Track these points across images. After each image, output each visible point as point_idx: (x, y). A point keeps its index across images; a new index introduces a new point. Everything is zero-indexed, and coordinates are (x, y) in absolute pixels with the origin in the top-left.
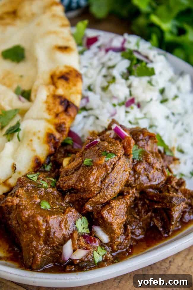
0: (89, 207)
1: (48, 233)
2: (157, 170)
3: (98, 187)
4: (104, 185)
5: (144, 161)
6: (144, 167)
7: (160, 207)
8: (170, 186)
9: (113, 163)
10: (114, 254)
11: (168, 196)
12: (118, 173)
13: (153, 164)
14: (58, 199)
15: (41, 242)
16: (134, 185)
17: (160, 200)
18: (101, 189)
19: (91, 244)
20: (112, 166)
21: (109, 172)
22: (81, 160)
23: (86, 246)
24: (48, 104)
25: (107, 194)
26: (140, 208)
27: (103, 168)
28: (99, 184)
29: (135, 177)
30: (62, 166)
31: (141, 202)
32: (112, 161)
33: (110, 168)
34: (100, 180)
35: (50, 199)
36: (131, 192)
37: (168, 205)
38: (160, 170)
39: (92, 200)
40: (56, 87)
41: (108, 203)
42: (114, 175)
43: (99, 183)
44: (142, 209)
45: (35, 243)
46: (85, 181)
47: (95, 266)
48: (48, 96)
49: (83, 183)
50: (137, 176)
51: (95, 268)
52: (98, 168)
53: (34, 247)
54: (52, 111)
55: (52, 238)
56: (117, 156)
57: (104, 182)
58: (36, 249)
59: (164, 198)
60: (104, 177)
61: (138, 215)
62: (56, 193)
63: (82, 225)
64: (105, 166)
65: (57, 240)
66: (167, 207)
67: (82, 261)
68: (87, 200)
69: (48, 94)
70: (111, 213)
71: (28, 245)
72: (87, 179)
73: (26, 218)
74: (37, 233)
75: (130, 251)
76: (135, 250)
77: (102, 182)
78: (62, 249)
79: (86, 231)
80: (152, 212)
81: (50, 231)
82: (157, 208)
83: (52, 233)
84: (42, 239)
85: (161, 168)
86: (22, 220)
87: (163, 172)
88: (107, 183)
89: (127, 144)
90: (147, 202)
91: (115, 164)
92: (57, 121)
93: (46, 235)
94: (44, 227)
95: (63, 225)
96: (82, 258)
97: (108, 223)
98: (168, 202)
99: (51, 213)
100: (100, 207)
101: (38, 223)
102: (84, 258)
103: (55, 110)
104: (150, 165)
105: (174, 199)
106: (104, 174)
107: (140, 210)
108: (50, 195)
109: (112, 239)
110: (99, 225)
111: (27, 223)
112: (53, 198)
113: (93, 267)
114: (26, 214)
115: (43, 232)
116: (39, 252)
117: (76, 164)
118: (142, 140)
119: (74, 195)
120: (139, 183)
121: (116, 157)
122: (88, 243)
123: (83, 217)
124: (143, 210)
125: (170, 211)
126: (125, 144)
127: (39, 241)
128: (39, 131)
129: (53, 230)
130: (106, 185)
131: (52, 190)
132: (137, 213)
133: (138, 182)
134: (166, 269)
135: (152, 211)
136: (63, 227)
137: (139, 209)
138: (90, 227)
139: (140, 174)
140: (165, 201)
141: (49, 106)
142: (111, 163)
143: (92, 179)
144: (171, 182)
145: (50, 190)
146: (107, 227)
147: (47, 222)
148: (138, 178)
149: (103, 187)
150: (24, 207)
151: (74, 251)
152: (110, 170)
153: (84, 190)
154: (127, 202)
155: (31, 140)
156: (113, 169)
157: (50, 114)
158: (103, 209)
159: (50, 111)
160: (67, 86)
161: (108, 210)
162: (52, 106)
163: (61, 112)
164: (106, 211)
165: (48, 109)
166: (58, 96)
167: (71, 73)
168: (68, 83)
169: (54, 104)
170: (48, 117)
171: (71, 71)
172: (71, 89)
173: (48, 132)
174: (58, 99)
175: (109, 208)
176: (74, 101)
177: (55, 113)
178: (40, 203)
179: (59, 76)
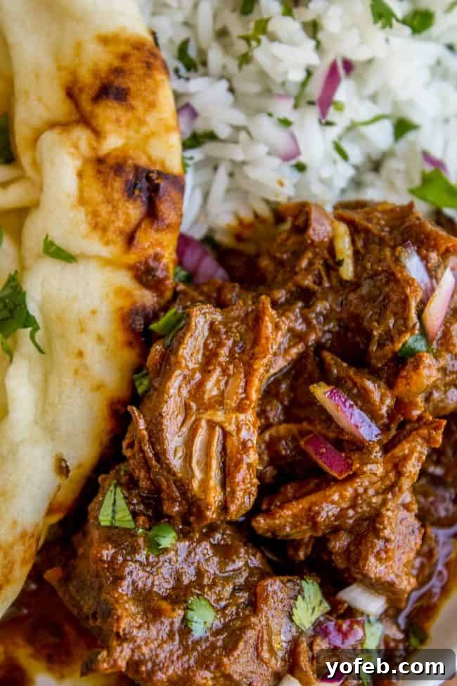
24: (90, 209)
40: (97, 133)
48: (80, 175)
54: (112, 228)
69: (78, 163)
79: (323, 609)
92: (132, 258)
103: (120, 224)
128: (94, 312)
141: (95, 214)
155: (80, 354)
157: (107, 243)
158: (364, 553)
159: (104, 230)
160: (130, 115)
161: (378, 553)
162: (104, 210)
163: (138, 225)
164: (372, 560)
165: (95, 226)
166: (111, 168)
167: (127, 66)
168: (132, 108)
169: (109, 201)
170: (105, 251)
171: (125, 57)
172: (142, 122)
173: (121, 308)
174: (115, 180)
175: (380, 544)
176: (163, 164)
177: (121, 232)
178: (185, 620)
179: (92, 92)
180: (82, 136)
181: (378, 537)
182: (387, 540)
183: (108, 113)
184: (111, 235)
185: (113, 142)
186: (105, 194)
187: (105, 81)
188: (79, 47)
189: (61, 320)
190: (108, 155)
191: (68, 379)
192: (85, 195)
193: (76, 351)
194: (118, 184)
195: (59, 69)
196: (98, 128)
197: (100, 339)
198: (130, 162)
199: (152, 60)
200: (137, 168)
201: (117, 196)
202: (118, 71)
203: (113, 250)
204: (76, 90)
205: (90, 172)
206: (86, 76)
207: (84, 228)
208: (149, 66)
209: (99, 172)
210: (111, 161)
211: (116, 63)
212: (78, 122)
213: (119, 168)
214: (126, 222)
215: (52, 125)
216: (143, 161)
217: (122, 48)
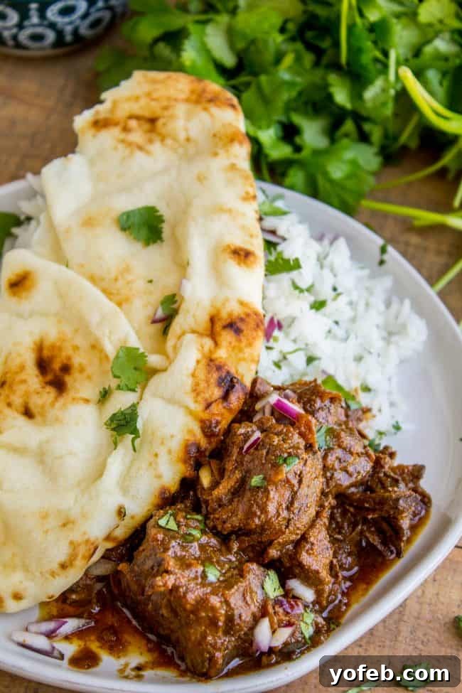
0: (274, 553)
1: (230, 619)
2: (359, 456)
3: (284, 518)
4: (294, 513)
5: (336, 447)
6: (337, 458)
7: (376, 516)
8: (382, 475)
9: (299, 472)
10: (325, 614)
11: (387, 497)
12: (308, 486)
13: (350, 448)
14: (220, 550)
15: (220, 634)
16: (327, 491)
17: (377, 507)
18: (289, 520)
19: (294, 612)
20: (297, 477)
21: (295, 489)
22: (239, 474)
23: (287, 618)
24: (196, 381)
25: (300, 526)
26: (339, 520)
27: (284, 486)
28: (285, 514)
29: (326, 477)
30: (199, 487)
31: (339, 511)
32: (296, 470)
33: (295, 482)
34: (284, 506)
35: (211, 556)
36: (326, 504)
37: (392, 513)
38: (362, 453)
39: (279, 542)
40: (217, 345)
41: (304, 538)
42: (304, 491)
43: (285, 512)
44: (343, 522)
45: (209, 638)
46: (262, 513)
47: (307, 646)
48: (198, 362)
49: (259, 517)
50: (329, 474)
51: (308, 649)
52: (276, 488)
53: (211, 644)
54: (202, 395)
55: (238, 624)
56: (302, 459)
57: (292, 509)
58: (214, 646)
59: (383, 502)
60: (290, 499)
61: (339, 533)
62: (214, 541)
63: (272, 586)
64: (288, 481)
65: (246, 625)
66: (390, 515)
67: (286, 644)
68: (270, 543)
69: (199, 356)
70: (313, 554)
71: (200, 644)
72: (264, 510)
73: (192, 605)
74: (213, 622)
75: (346, 601)
76: (353, 598)
77: (288, 508)
78: (253, 635)
79: (280, 592)
80: (363, 524)
81: (233, 615)
82: (372, 518)
83: (236, 617)
84: (221, 629)
85: (363, 451)
86: (185, 610)
87: (367, 455)
88: (297, 508)
89: (305, 428)
90: (352, 510)
91: (301, 473)
92: (205, 416)
93: (227, 622)
94: (223, 612)
95: (248, 598)
96: (287, 641)
97: (312, 572)
98: (393, 508)
99: (227, 583)
100: (291, 548)
101: (213, 609)
102: (289, 640)
103: (207, 396)
104: (346, 451)
105: (401, 502)
106: (288, 494)
107: (341, 524)
108: (207, 548)
109: (319, 593)
110: (295, 577)
111: (195, 611)
112: (214, 552)
113: (305, 650)
114: (191, 597)
115: (222, 619)
116: (219, 650)
117: (232, 483)
118: (321, 408)
119: (246, 539)
120: (334, 484)
121: (301, 461)
122: (288, 613)
123: (269, 572)
124: (346, 524)
125: (395, 520)
126: (303, 429)
127: (217, 633)
128: (172, 436)
129: (236, 612)
130: (296, 511)
131: (207, 539)
132: (337, 530)
133: (332, 484)
134: (401, 609)
135: (361, 522)
136: (249, 602)
137: (337, 523)
138: (283, 584)
139: (333, 469)
140: (386, 508)
141: (197, 384)
142: (296, 474)
143: (272, 508)
144: (382, 467)
145: (204, 539)
146: (310, 578)
147: (227, 603)
148: (331, 478)
149: (292, 516)
150: (184, 588)
151: (274, 632)
152: (297, 485)
153: (262, 528)
154: (325, 523)
155: (156, 455)
156: (300, 482)
157: (196, 402)
158: (299, 551)
159: (198, 394)
160: (237, 344)
161: (307, 551)
162: (203, 385)
163: (216, 400)
164: (304, 553)
165: (194, 390)
166: (216, 366)
167: (247, 319)
168: (240, 341)
169: (207, 382)
170: (193, 406)
171: (248, 315)
172: (241, 350)
173: (188, 440)
174: (215, 372)
175: (308, 546)
176: (242, 376)
177: (206, 400)
178: (204, 572)
179: (224, 323)
180: (208, 343)
181: (307, 542)
182: (312, 544)
183: (227, 337)
184: (199, 398)
185: (222, 354)
186: (206, 377)
187: (233, 320)
188: (227, 300)
189: (153, 434)
190: (216, 359)
191: (144, 465)
192: (196, 373)
193: (154, 453)
194: (215, 375)
195: (212, 306)
196: (219, 342)
197: (170, 452)
198: (226, 367)
199: (260, 324)
200: (228, 372)
201: (212, 381)
202: (242, 320)
203: (198, 408)
204: (216, 319)
205: (204, 362)
206: (224, 314)
207: (188, 388)
208: (258, 326)
209: (209, 365)
210: (217, 363)
211: (243, 316)
212: (207, 336)
213: (219, 368)
214: (211, 397)
215: (193, 332)
216: (233, 371)
217: (249, 311)
